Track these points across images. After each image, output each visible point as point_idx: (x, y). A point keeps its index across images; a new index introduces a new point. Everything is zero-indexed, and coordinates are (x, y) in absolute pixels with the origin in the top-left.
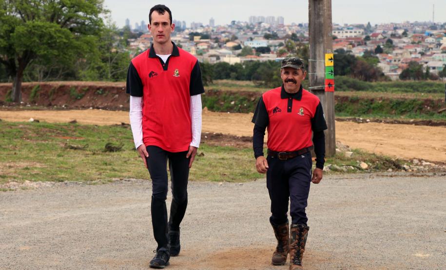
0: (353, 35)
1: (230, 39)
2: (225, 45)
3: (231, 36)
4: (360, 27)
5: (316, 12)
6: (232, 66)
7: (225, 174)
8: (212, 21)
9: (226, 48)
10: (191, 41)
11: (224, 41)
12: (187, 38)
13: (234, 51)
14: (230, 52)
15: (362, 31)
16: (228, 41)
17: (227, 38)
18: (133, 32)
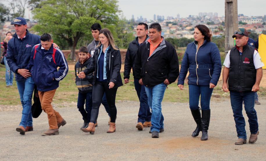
0: (256, 22)
1: (188, 25)
2: (185, 28)
3: (188, 24)
4: (260, 17)
5: (229, 10)
6: (189, 40)
7: (178, 98)
8: (178, 15)
9: (186, 30)
10: (167, 27)
11: (185, 26)
12: (165, 25)
13: (190, 32)
14: (188, 32)
15: (261, 20)
16: (187, 26)
17: (186, 25)
18: (136, 22)
